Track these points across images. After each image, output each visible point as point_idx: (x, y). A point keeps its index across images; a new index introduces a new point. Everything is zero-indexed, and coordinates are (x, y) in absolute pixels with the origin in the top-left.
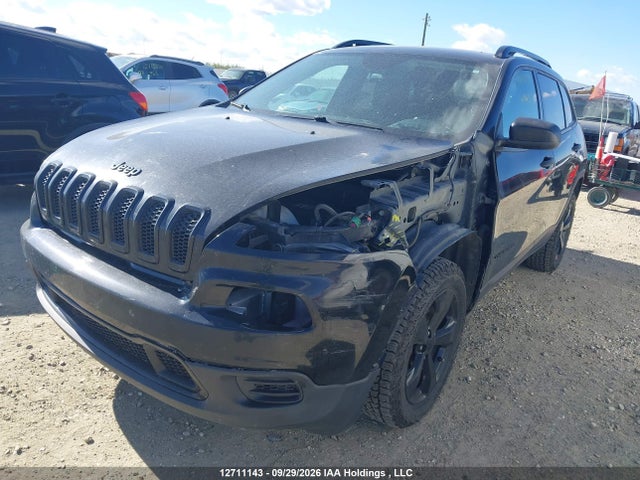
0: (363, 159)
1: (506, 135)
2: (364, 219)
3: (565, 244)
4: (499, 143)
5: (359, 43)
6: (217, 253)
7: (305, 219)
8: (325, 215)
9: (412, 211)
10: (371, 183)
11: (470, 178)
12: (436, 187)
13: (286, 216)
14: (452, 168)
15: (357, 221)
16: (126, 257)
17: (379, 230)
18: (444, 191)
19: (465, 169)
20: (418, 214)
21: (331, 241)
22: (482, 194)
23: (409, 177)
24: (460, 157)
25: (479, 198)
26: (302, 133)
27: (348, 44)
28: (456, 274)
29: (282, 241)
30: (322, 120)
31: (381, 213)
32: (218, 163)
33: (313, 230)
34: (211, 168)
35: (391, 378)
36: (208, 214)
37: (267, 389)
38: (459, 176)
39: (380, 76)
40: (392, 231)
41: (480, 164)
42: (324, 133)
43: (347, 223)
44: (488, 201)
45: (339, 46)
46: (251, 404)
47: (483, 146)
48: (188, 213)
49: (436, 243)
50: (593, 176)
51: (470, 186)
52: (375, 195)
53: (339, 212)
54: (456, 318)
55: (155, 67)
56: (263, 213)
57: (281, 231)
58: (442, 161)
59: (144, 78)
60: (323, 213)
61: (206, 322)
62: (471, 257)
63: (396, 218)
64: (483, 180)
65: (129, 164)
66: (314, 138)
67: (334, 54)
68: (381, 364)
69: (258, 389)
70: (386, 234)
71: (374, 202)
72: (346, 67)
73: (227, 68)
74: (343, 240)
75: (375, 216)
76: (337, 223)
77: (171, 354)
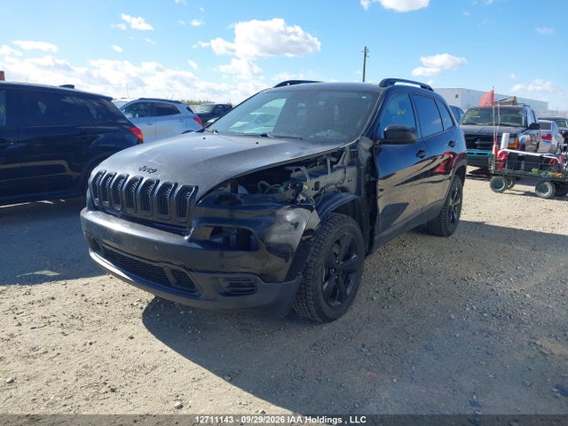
0: (287, 156)
1: (383, 137)
2: (286, 189)
3: (459, 217)
4: (378, 142)
5: (292, 82)
6: (203, 209)
7: (252, 191)
8: (264, 187)
9: (317, 184)
10: (290, 168)
11: (359, 165)
12: (333, 170)
13: (242, 190)
14: (345, 159)
15: (282, 189)
16: (151, 219)
17: (297, 195)
18: (339, 174)
19: (355, 160)
20: (321, 186)
21: (268, 201)
22: (368, 175)
23: (315, 165)
24: (351, 152)
25: (366, 178)
26: (250, 143)
27: (284, 84)
28: (352, 224)
29: (239, 202)
30: (264, 136)
31: (298, 185)
32: (200, 162)
33: (256, 196)
34: (196, 165)
35: (311, 284)
36: (197, 188)
37: (236, 286)
38: (350, 164)
39: (304, 105)
40: (304, 195)
41: (364, 156)
42: (263, 142)
43: (277, 191)
44: (372, 179)
45: (277, 86)
46: (226, 294)
47: (366, 144)
48: (186, 189)
49: (334, 202)
50: (492, 168)
51: (359, 170)
52: (294, 175)
53: (271, 185)
54: (356, 254)
55: (142, 107)
56: (228, 189)
57: (238, 197)
58: (337, 154)
59: (134, 116)
60: (263, 186)
61: (199, 247)
62: (363, 214)
63: (305, 187)
64: (368, 166)
65: (149, 167)
66: (257, 146)
67: (274, 92)
68: (303, 273)
69: (231, 285)
70: (301, 197)
71: (294, 179)
72: (284, 100)
73: (200, 103)
74: (274, 200)
75: (293, 187)
76: (271, 191)
77: (180, 269)
